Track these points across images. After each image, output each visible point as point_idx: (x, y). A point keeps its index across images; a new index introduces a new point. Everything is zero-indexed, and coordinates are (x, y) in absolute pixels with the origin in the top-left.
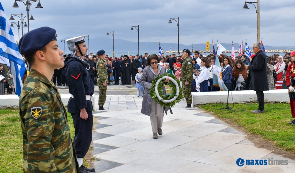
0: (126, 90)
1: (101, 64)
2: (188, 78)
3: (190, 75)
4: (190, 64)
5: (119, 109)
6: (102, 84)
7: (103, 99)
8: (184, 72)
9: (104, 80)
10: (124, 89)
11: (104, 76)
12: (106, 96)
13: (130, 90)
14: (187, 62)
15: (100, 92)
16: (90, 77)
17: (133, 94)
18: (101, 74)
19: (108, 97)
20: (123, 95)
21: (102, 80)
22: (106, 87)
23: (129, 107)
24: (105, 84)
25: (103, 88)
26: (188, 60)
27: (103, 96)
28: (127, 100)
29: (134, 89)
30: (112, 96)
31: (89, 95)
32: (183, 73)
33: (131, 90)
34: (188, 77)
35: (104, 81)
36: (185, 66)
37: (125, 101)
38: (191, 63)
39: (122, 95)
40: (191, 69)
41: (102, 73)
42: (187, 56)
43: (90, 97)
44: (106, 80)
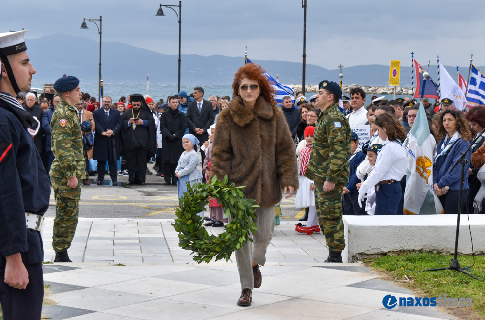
0: (139, 202)
1: (62, 118)
2: (332, 171)
3: (339, 162)
4: (340, 128)
5: (117, 262)
6: (63, 181)
7: (67, 228)
8: (321, 152)
9: (71, 168)
10: (132, 198)
11: (71, 158)
12: (76, 220)
13: (151, 202)
14: (331, 122)
15: (57, 207)
16: (38, 158)
17: (159, 217)
18: (61, 151)
19: (82, 221)
20: (130, 217)
21: (64, 168)
22: (76, 191)
23: (147, 255)
24: (75, 182)
25: (66, 196)
26: (332, 115)
27: (68, 220)
28: (141, 235)
29: (161, 202)
30: (96, 220)
31: (33, 213)
32: (318, 153)
33: (154, 202)
34: (331, 167)
35: (69, 173)
36: (325, 132)
37: (135, 238)
38: (342, 124)
39: (125, 220)
40: (341, 142)
41: (64, 149)
42: (332, 102)
43: (37, 220)
44: (74, 168)
